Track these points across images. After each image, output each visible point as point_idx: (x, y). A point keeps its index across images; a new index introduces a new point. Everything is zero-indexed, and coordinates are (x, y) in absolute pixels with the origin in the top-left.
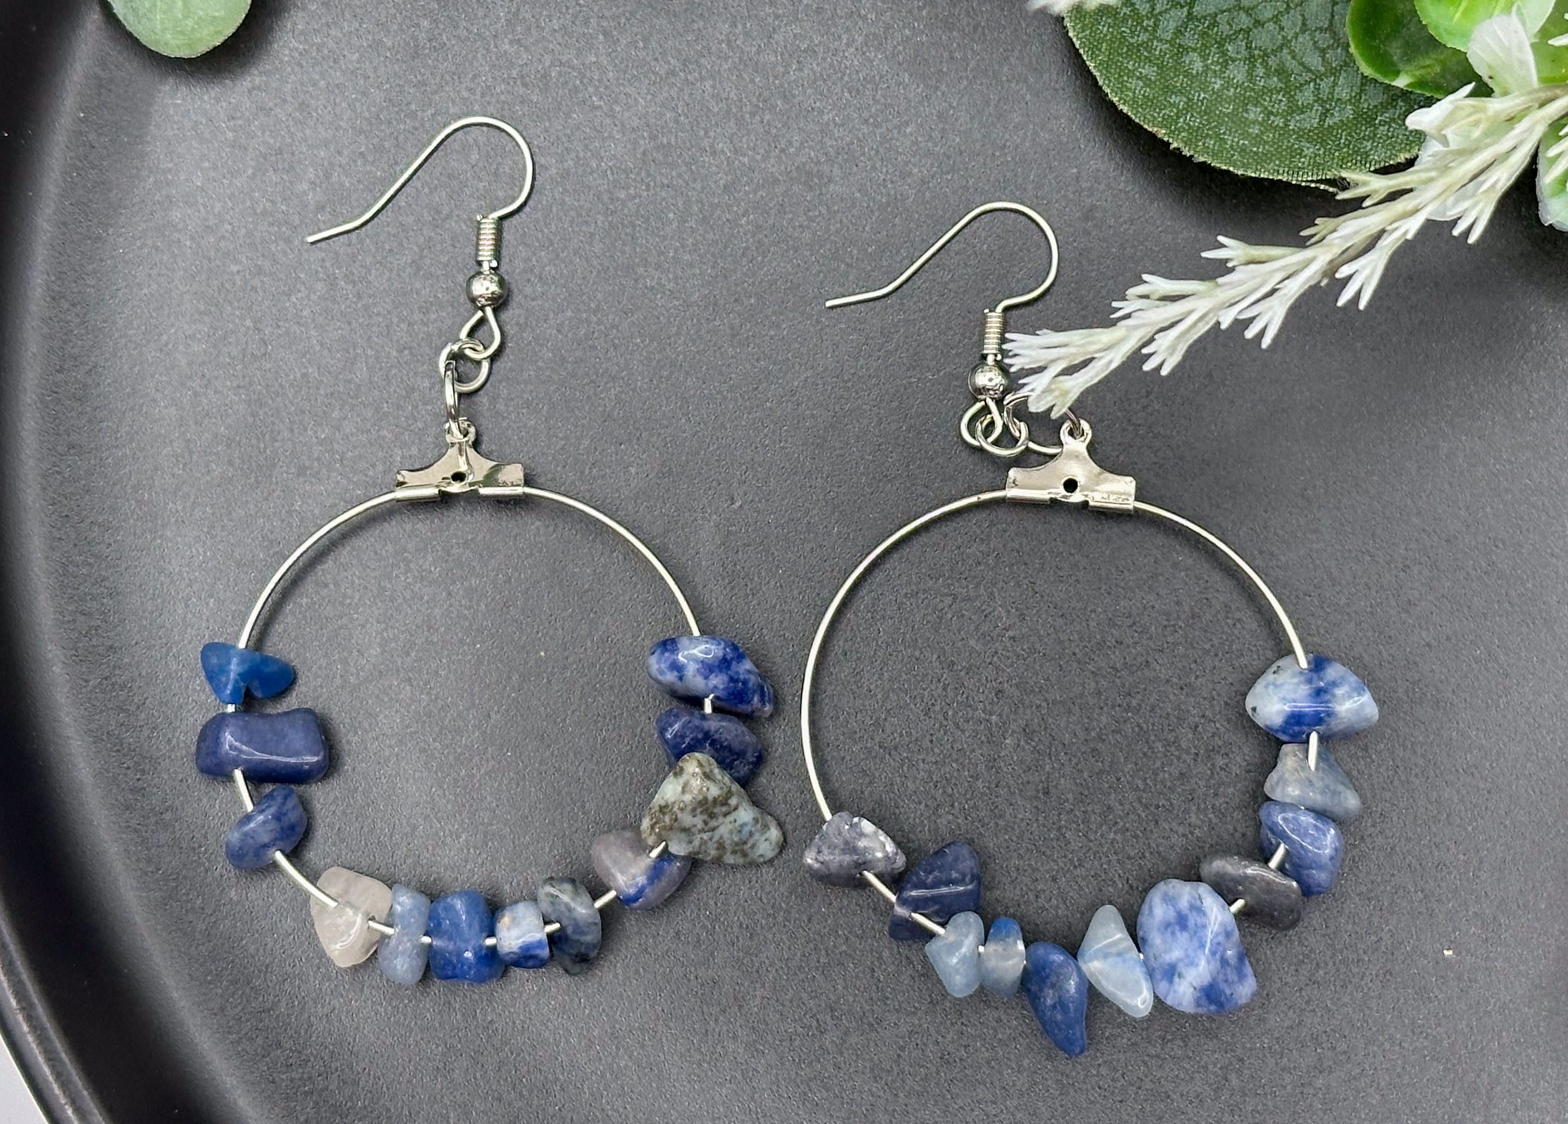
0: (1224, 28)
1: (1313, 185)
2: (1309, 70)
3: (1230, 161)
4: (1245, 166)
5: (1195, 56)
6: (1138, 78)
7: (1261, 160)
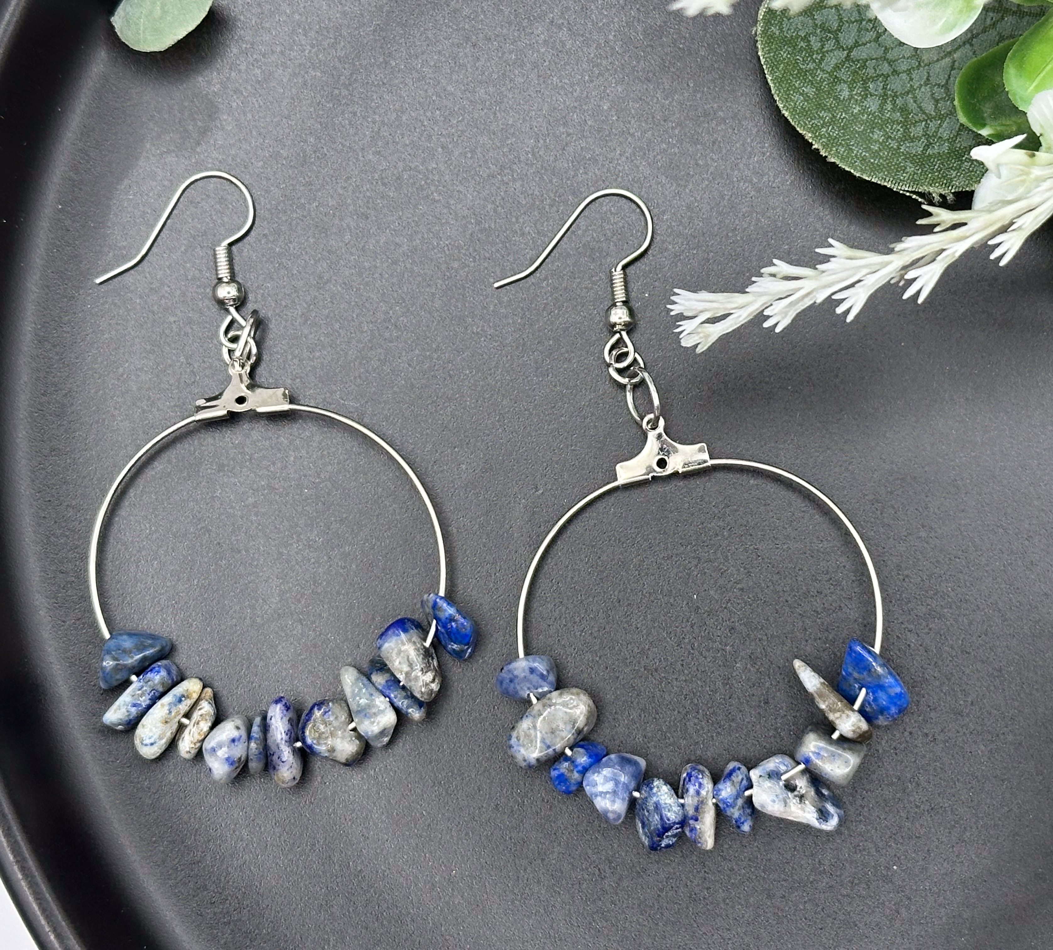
0: (871, 71)
1: (908, 194)
2: (924, 113)
3: (852, 165)
4: (863, 171)
5: (845, 86)
6: (801, 94)
7: (874, 169)
